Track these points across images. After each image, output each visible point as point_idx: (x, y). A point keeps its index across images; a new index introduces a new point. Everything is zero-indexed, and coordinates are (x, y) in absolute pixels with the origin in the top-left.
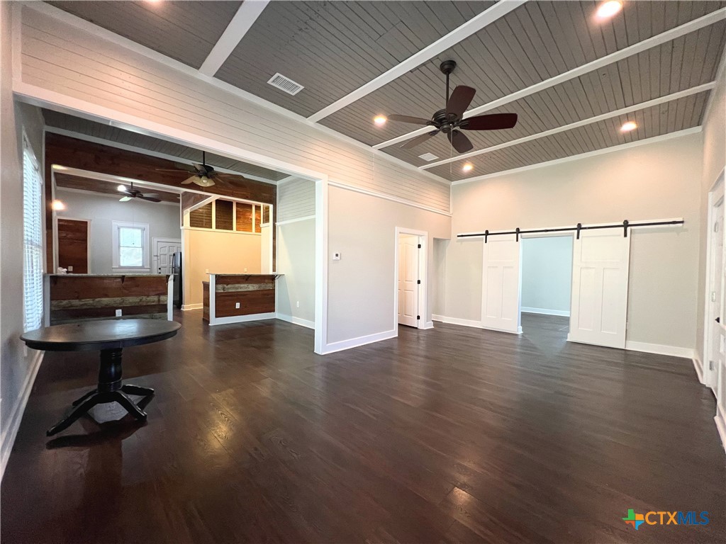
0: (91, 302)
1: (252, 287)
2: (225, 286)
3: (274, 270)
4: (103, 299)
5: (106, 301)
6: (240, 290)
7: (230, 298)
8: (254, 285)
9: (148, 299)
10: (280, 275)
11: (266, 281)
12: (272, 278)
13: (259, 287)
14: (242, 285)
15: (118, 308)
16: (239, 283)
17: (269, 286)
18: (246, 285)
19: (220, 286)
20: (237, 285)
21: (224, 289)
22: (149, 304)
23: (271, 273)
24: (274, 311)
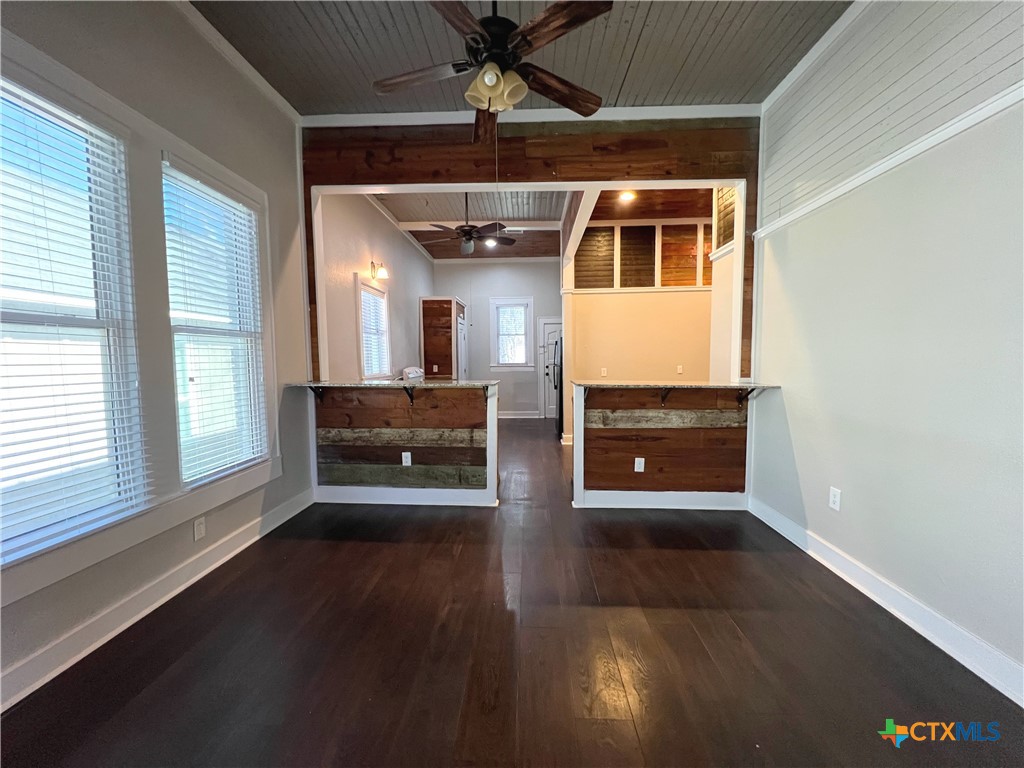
0: (367, 434)
1: (676, 419)
2: (608, 412)
3: (745, 372)
4: (384, 430)
5: (387, 434)
6: (644, 425)
7: (622, 444)
8: (685, 413)
9: (453, 434)
10: (764, 389)
11: (720, 403)
12: (740, 397)
13: (700, 419)
14: (651, 413)
15: (406, 449)
16: (643, 406)
17: (729, 419)
18: (661, 413)
19: (596, 414)
20: (638, 413)
21: (605, 420)
22: (455, 445)
23: (735, 381)
24: (741, 489)
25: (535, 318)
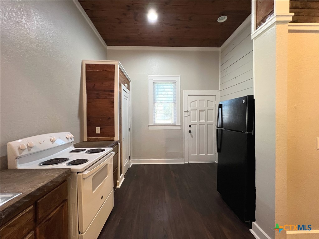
25: (181, 91)
